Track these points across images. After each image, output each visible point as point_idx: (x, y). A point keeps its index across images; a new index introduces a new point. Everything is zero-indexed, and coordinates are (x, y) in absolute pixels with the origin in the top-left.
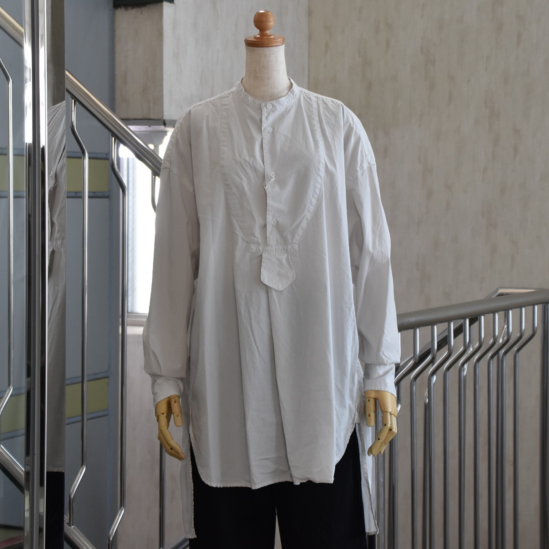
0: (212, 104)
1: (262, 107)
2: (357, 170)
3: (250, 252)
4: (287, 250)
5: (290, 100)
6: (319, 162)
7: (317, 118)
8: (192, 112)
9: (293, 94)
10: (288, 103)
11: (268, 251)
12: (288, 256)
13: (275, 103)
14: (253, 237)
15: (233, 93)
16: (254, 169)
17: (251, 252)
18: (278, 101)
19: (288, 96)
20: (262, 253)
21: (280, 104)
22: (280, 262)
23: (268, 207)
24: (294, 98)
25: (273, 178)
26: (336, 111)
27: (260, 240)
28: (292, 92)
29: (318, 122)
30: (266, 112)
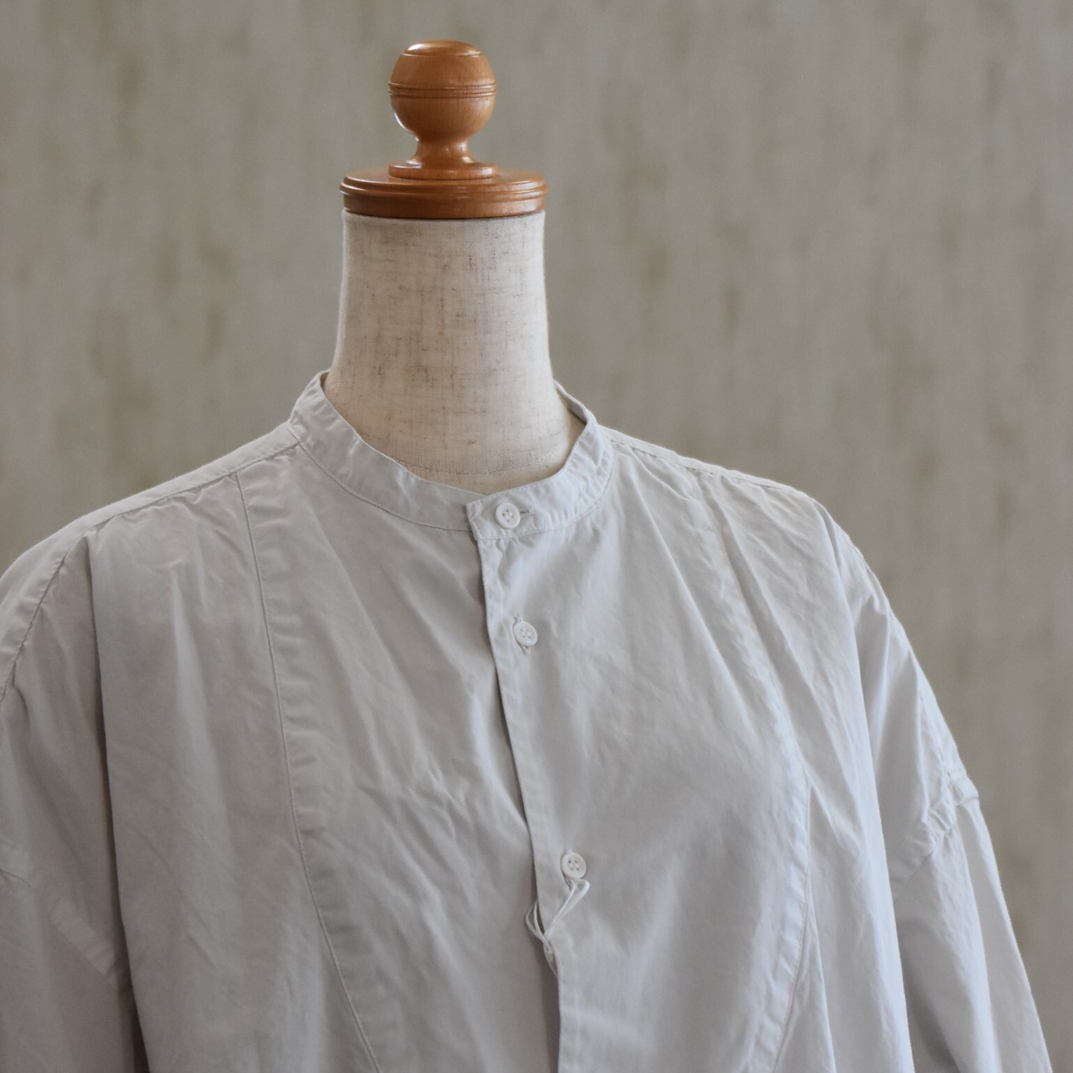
0: (196, 509)
2: (924, 825)
5: (591, 485)
6: (789, 790)
7: (727, 574)
8: (97, 550)
9: (594, 456)
10: (586, 501)
13: (534, 498)
15: (290, 451)
18: (548, 489)
19: (575, 466)
21: (553, 502)
24: (599, 473)
26: (803, 536)
28: (586, 443)
29: (738, 592)
30: (494, 542)
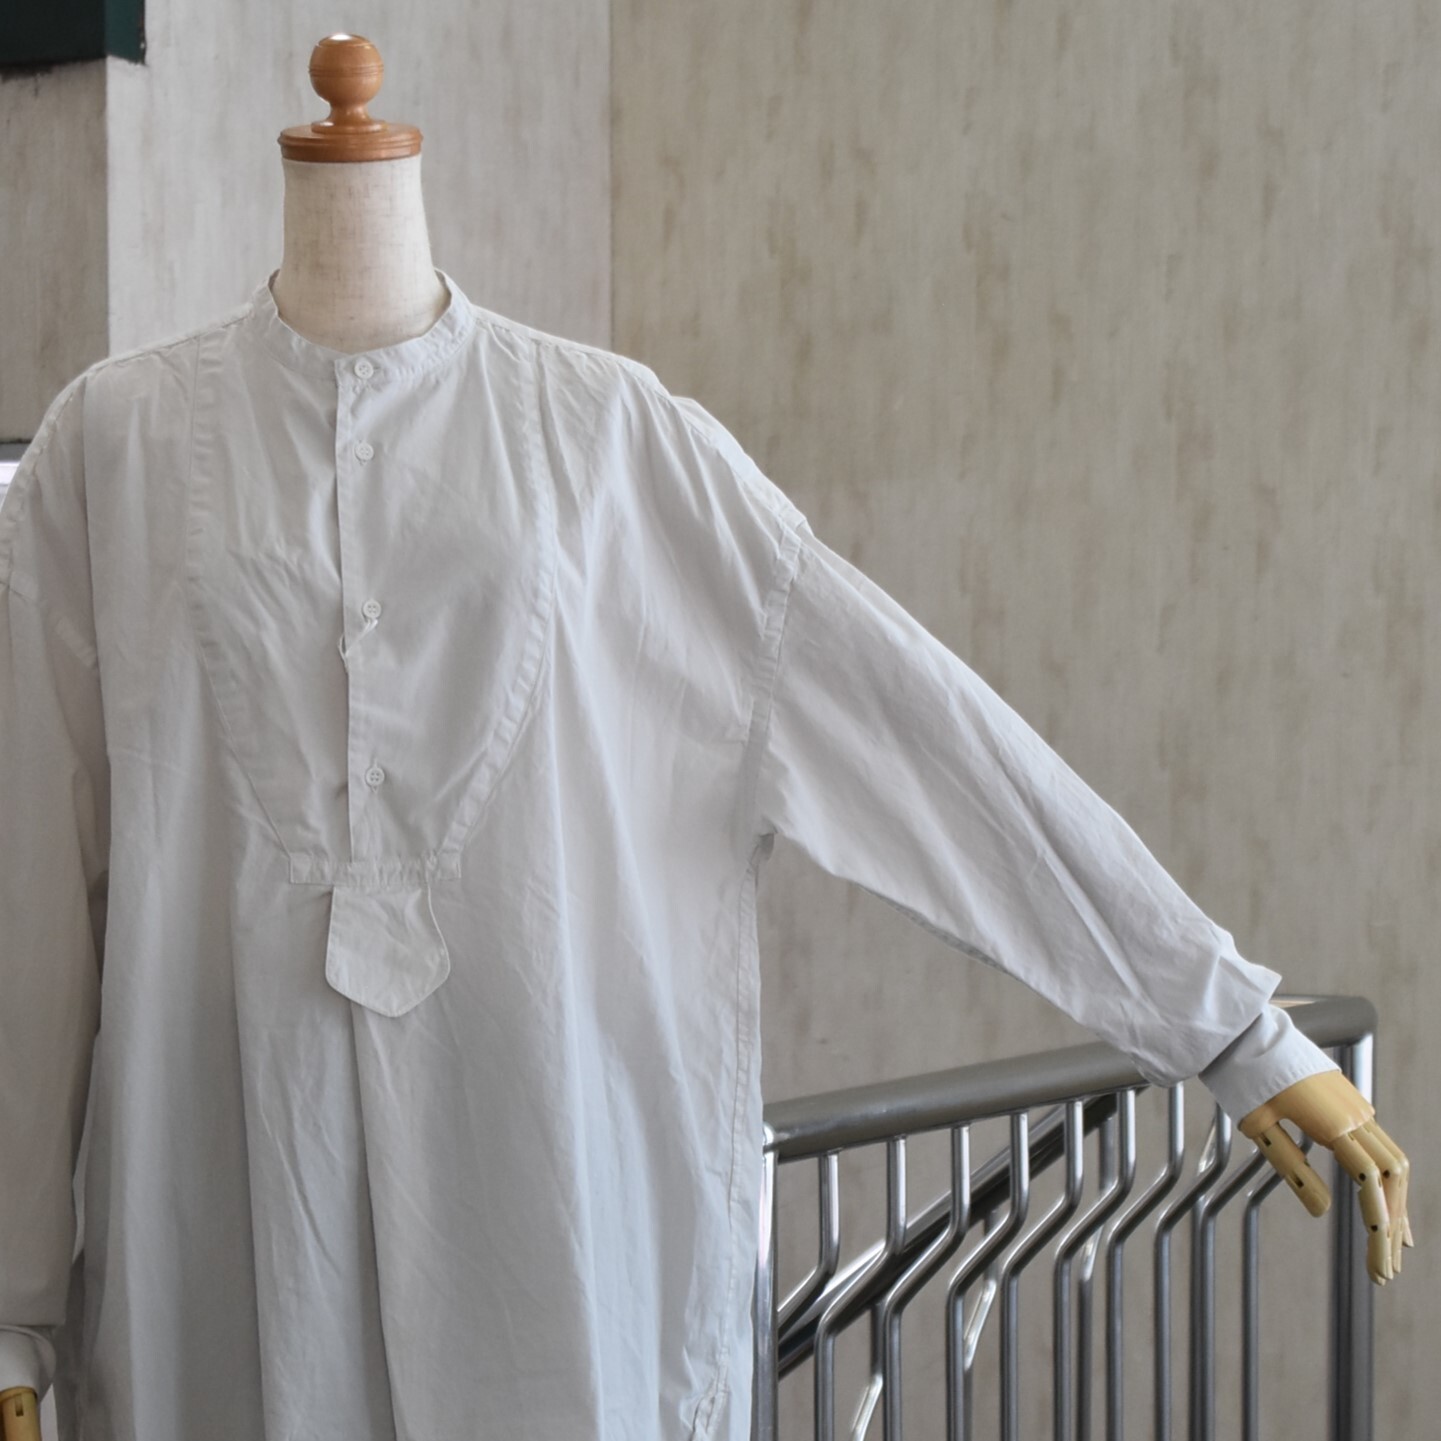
0: (165, 360)
1: (336, 371)
3: (290, 882)
4: (421, 876)
5: (441, 349)
6: (537, 565)
7: (533, 415)
8: (89, 387)
9: (452, 330)
10: (433, 361)
11: (353, 876)
12: (424, 895)
13: (385, 357)
14: (300, 830)
15: (239, 321)
16: (305, 588)
17: (292, 881)
18: (396, 351)
19: (433, 336)
20: (333, 886)
21: (401, 360)
22: (395, 915)
23: (351, 723)
24: (453, 341)
25: (372, 621)
26: (600, 388)
27: (324, 840)
28: (446, 320)
29: (539, 427)
30: (351, 389)
